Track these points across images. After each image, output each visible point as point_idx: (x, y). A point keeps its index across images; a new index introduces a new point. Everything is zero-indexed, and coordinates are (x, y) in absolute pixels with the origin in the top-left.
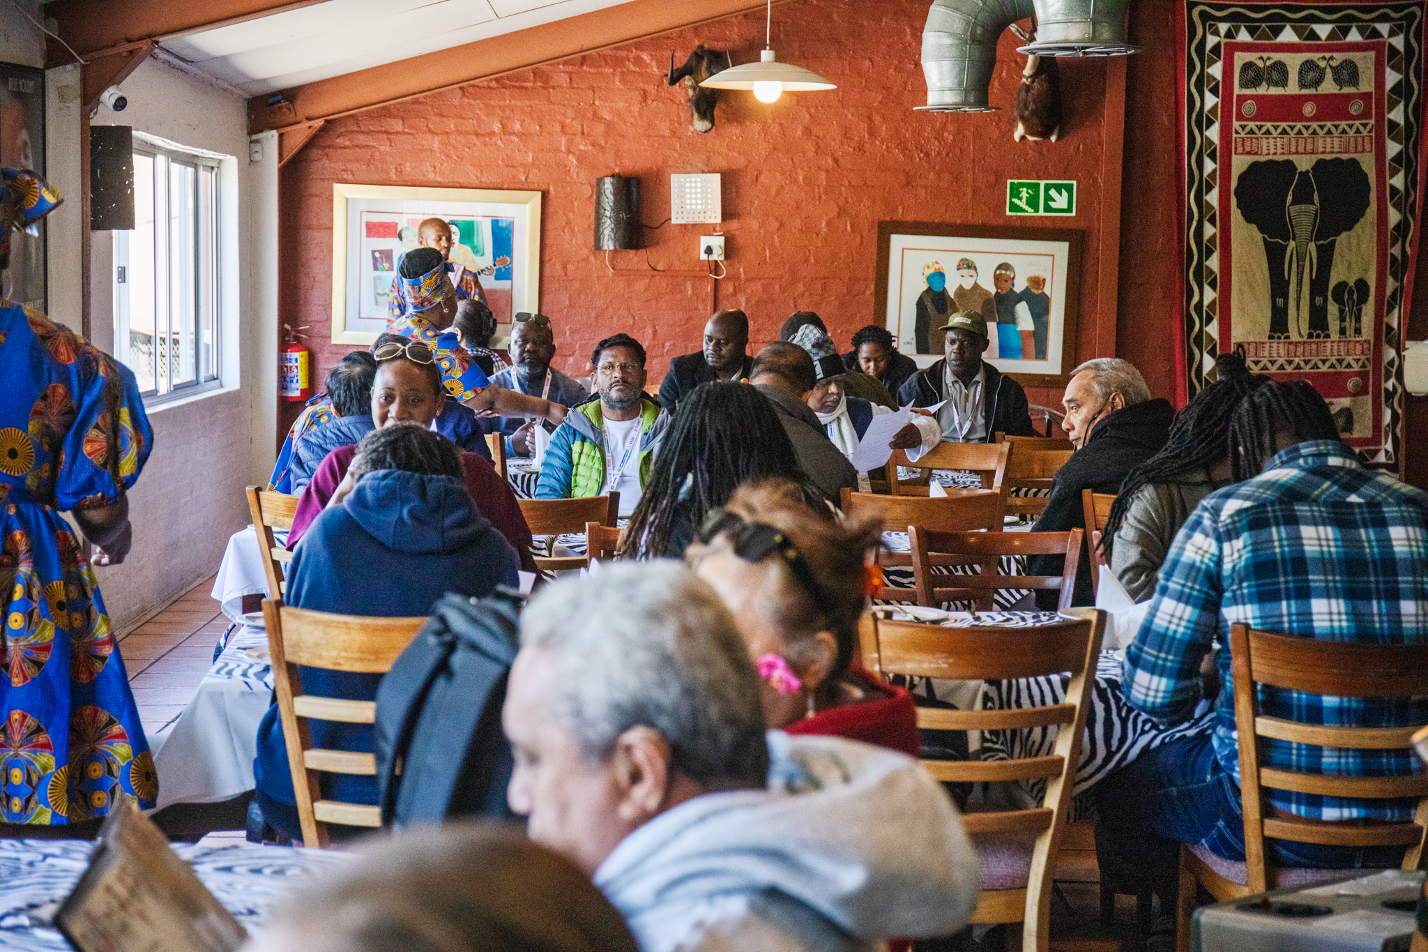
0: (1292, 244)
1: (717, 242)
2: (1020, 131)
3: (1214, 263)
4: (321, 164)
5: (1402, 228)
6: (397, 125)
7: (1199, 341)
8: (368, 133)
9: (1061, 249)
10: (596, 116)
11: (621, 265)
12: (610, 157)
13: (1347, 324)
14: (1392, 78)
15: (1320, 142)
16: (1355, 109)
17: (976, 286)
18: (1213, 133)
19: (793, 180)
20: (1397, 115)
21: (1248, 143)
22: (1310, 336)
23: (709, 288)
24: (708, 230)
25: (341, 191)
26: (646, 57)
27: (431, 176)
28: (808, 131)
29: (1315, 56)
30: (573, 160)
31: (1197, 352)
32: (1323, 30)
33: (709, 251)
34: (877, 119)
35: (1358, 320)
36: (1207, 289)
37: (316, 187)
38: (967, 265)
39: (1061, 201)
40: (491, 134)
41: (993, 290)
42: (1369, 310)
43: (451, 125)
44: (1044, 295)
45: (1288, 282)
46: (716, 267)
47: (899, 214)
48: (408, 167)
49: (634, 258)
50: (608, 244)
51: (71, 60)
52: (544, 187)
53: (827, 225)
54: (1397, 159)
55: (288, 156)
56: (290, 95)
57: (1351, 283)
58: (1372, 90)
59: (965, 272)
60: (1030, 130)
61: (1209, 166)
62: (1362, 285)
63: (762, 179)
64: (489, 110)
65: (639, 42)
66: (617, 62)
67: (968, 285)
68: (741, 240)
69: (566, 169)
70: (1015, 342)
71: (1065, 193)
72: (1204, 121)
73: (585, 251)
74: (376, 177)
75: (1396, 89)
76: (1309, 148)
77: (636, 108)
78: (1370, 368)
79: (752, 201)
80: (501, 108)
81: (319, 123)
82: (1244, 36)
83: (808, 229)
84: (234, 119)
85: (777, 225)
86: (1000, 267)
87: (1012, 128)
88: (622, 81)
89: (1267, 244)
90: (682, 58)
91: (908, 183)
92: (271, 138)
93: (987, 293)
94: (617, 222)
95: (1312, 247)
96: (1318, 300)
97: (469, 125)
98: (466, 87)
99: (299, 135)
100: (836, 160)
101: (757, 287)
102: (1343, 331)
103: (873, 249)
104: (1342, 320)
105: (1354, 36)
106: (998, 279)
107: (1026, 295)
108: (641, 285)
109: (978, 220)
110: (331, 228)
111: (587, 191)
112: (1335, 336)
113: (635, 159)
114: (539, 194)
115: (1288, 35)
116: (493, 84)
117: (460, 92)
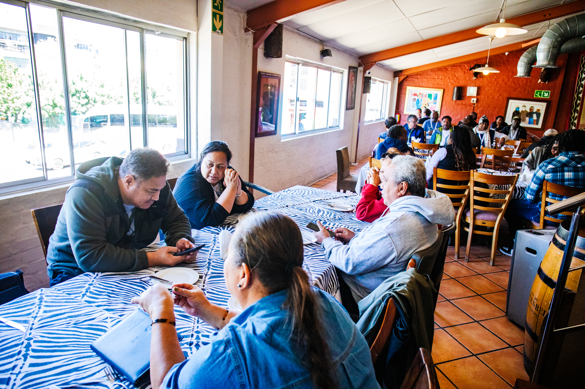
1: (475, 99)
2: (540, 81)
4: (405, 83)
6: (419, 77)
7: (572, 124)
8: (414, 78)
9: (545, 104)
10: (455, 76)
11: (457, 103)
12: (457, 83)
17: (525, 110)
18: (583, 82)
19: (491, 89)
23: (472, 108)
24: (474, 97)
25: (408, 88)
26: (466, 65)
27: (424, 86)
28: (496, 80)
30: (450, 84)
31: (571, 126)
33: (473, 101)
34: (510, 78)
36: (576, 113)
37: (404, 87)
39: (546, 95)
40: (436, 79)
41: (529, 111)
43: (429, 77)
44: (540, 113)
46: (474, 104)
47: (512, 96)
48: (420, 84)
49: (459, 102)
50: (454, 99)
51: (362, 66)
52: (444, 88)
53: (497, 97)
55: (400, 81)
56: (401, 71)
59: (524, 107)
60: (542, 81)
61: (581, 89)
63: (485, 88)
64: (436, 74)
65: (465, 63)
66: (460, 66)
67: (524, 110)
68: (480, 99)
69: (448, 85)
70: (532, 121)
71: (547, 93)
72: (581, 80)
73: (450, 100)
74: (415, 85)
77: (463, 75)
79: (483, 92)
80: (438, 74)
81: (406, 76)
83: (493, 98)
84: (391, 75)
85: (487, 97)
86: (531, 107)
87: (538, 80)
88: (461, 70)
90: (472, 65)
91: (515, 90)
92: (397, 78)
93: (527, 112)
94: (457, 95)
97: (432, 77)
99: (402, 78)
100: (500, 85)
101: (481, 108)
103: (505, 103)
106: (530, 109)
107: (536, 113)
108: (459, 107)
109: (528, 98)
110: (405, 94)
111: (452, 89)
113: (461, 83)
114: (443, 90)
116: (437, 70)
117: (431, 71)
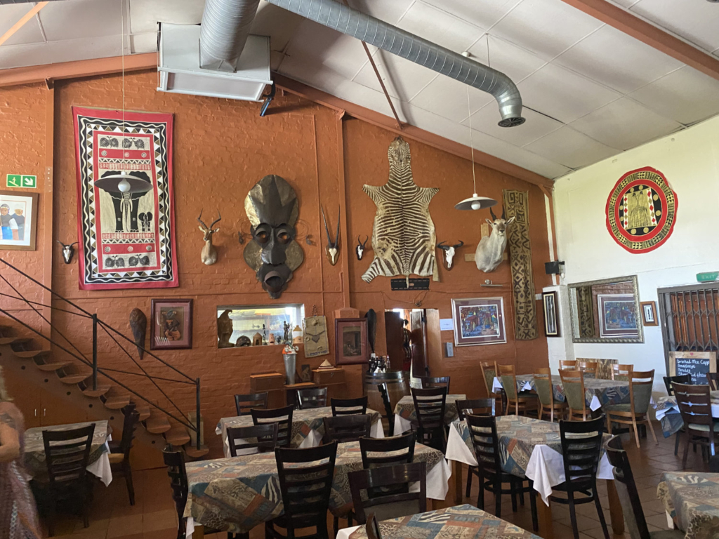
0: (123, 200)
3: (93, 205)
5: (163, 196)
13: (145, 227)
14: (156, 146)
15: (132, 166)
16: (144, 155)
18: (91, 161)
20: (159, 158)
21: (104, 165)
22: (131, 231)
29: (128, 138)
31: (88, 237)
32: (131, 129)
35: (149, 226)
36: (91, 214)
39: (30, 182)
42: (153, 222)
44: (22, 216)
45: (122, 213)
54: (160, 173)
57: (146, 213)
58: (149, 149)
61: (89, 172)
62: (150, 214)
70: (10, 233)
71: (32, 180)
72: (87, 157)
75: (158, 150)
76: (128, 167)
78: (154, 242)
82: (101, 129)
86: (2, 206)
89: (113, 200)
95: (130, 201)
96: (134, 219)
102: (143, 230)
104: (143, 226)
105: (142, 132)
107: (14, 216)
112: (141, 231)
115: (117, 130)
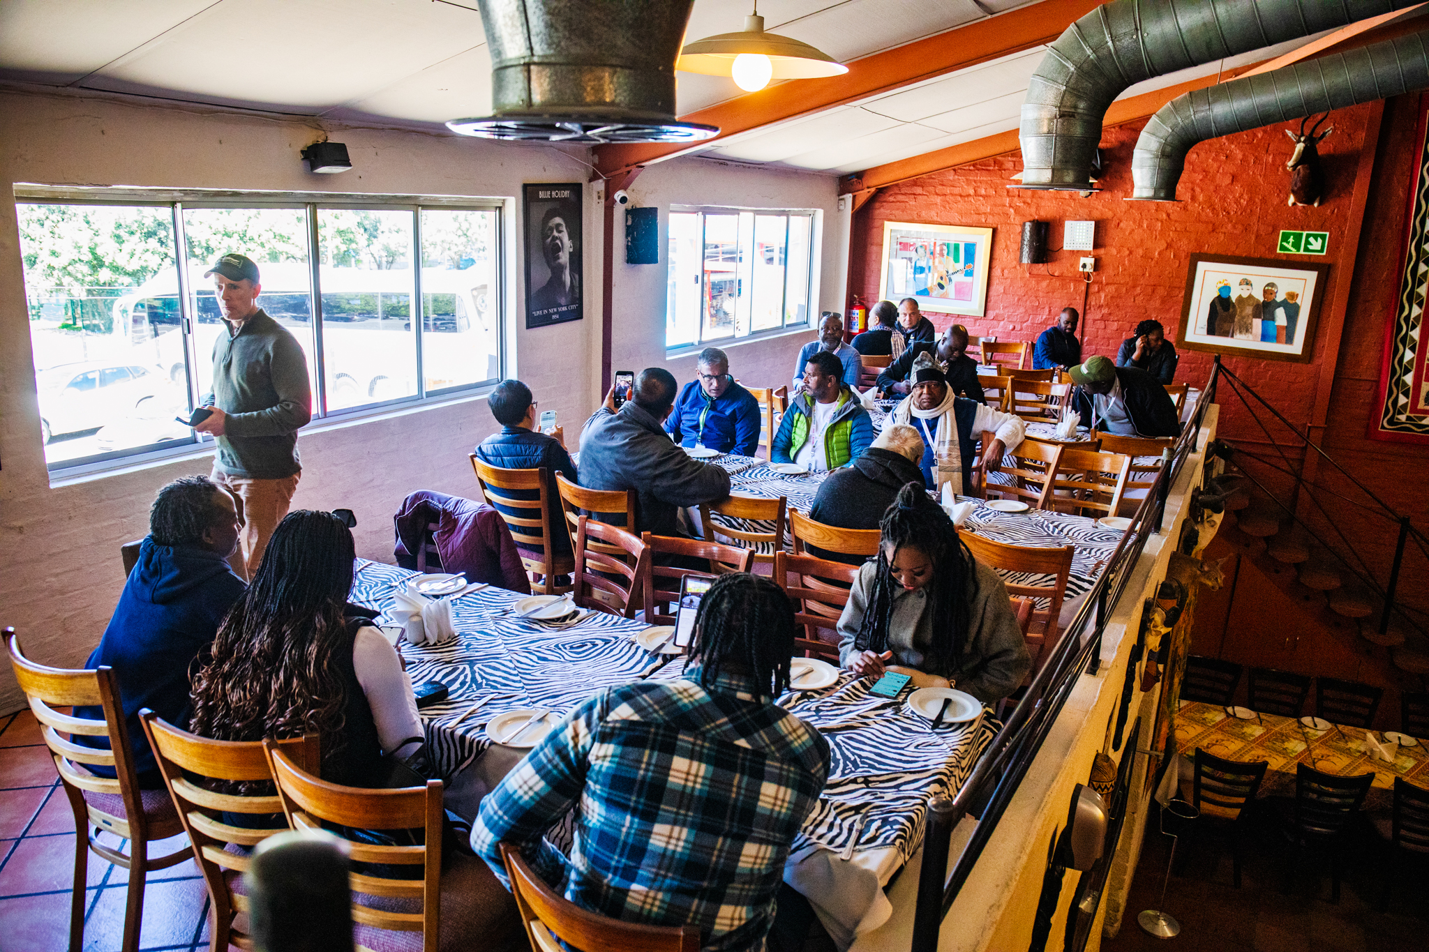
1: (1090, 261)
2: (1292, 199)
4: (880, 211)
6: (919, 190)
8: (905, 194)
9: (1311, 277)
11: (1035, 272)
12: (1033, 210)
17: (1250, 297)
19: (1140, 226)
23: (1083, 288)
24: (1085, 254)
25: (888, 226)
27: (935, 219)
30: (1012, 211)
31: (1401, 347)
33: (1084, 266)
34: (1198, 190)
36: (1415, 306)
37: (877, 223)
38: (1247, 283)
39: (1316, 245)
40: (969, 196)
43: (947, 190)
44: (1296, 304)
46: (1088, 276)
47: (1205, 249)
48: (923, 214)
49: (1041, 268)
50: (1026, 260)
51: (600, 178)
52: (995, 226)
53: (1159, 254)
55: (859, 205)
56: (860, 175)
59: (1245, 287)
60: (1298, 199)
63: (1121, 225)
64: (968, 182)
67: (1245, 295)
68: (1104, 260)
69: (1007, 215)
70: (1273, 332)
71: (1320, 240)
73: (1015, 263)
74: (907, 218)
79: (1114, 237)
80: (975, 181)
81: (873, 190)
83: (1147, 256)
84: (829, 189)
85: (1128, 252)
86: (1268, 285)
91: (1213, 230)
92: (849, 197)
93: (1256, 301)
94: (1031, 247)
97: (957, 191)
98: (955, 169)
99: (863, 195)
101: (1111, 289)
103: (1186, 270)
106: (1265, 292)
107: (1284, 304)
108: (1044, 284)
109: (1257, 255)
110: (881, 245)
111: (1019, 229)
113: (1045, 212)
114: (991, 229)
116: (972, 168)
117: (952, 172)
